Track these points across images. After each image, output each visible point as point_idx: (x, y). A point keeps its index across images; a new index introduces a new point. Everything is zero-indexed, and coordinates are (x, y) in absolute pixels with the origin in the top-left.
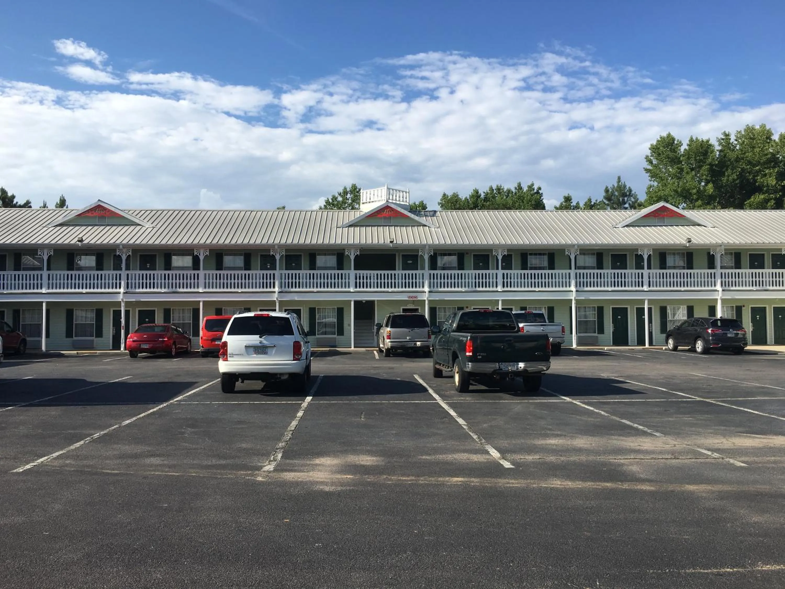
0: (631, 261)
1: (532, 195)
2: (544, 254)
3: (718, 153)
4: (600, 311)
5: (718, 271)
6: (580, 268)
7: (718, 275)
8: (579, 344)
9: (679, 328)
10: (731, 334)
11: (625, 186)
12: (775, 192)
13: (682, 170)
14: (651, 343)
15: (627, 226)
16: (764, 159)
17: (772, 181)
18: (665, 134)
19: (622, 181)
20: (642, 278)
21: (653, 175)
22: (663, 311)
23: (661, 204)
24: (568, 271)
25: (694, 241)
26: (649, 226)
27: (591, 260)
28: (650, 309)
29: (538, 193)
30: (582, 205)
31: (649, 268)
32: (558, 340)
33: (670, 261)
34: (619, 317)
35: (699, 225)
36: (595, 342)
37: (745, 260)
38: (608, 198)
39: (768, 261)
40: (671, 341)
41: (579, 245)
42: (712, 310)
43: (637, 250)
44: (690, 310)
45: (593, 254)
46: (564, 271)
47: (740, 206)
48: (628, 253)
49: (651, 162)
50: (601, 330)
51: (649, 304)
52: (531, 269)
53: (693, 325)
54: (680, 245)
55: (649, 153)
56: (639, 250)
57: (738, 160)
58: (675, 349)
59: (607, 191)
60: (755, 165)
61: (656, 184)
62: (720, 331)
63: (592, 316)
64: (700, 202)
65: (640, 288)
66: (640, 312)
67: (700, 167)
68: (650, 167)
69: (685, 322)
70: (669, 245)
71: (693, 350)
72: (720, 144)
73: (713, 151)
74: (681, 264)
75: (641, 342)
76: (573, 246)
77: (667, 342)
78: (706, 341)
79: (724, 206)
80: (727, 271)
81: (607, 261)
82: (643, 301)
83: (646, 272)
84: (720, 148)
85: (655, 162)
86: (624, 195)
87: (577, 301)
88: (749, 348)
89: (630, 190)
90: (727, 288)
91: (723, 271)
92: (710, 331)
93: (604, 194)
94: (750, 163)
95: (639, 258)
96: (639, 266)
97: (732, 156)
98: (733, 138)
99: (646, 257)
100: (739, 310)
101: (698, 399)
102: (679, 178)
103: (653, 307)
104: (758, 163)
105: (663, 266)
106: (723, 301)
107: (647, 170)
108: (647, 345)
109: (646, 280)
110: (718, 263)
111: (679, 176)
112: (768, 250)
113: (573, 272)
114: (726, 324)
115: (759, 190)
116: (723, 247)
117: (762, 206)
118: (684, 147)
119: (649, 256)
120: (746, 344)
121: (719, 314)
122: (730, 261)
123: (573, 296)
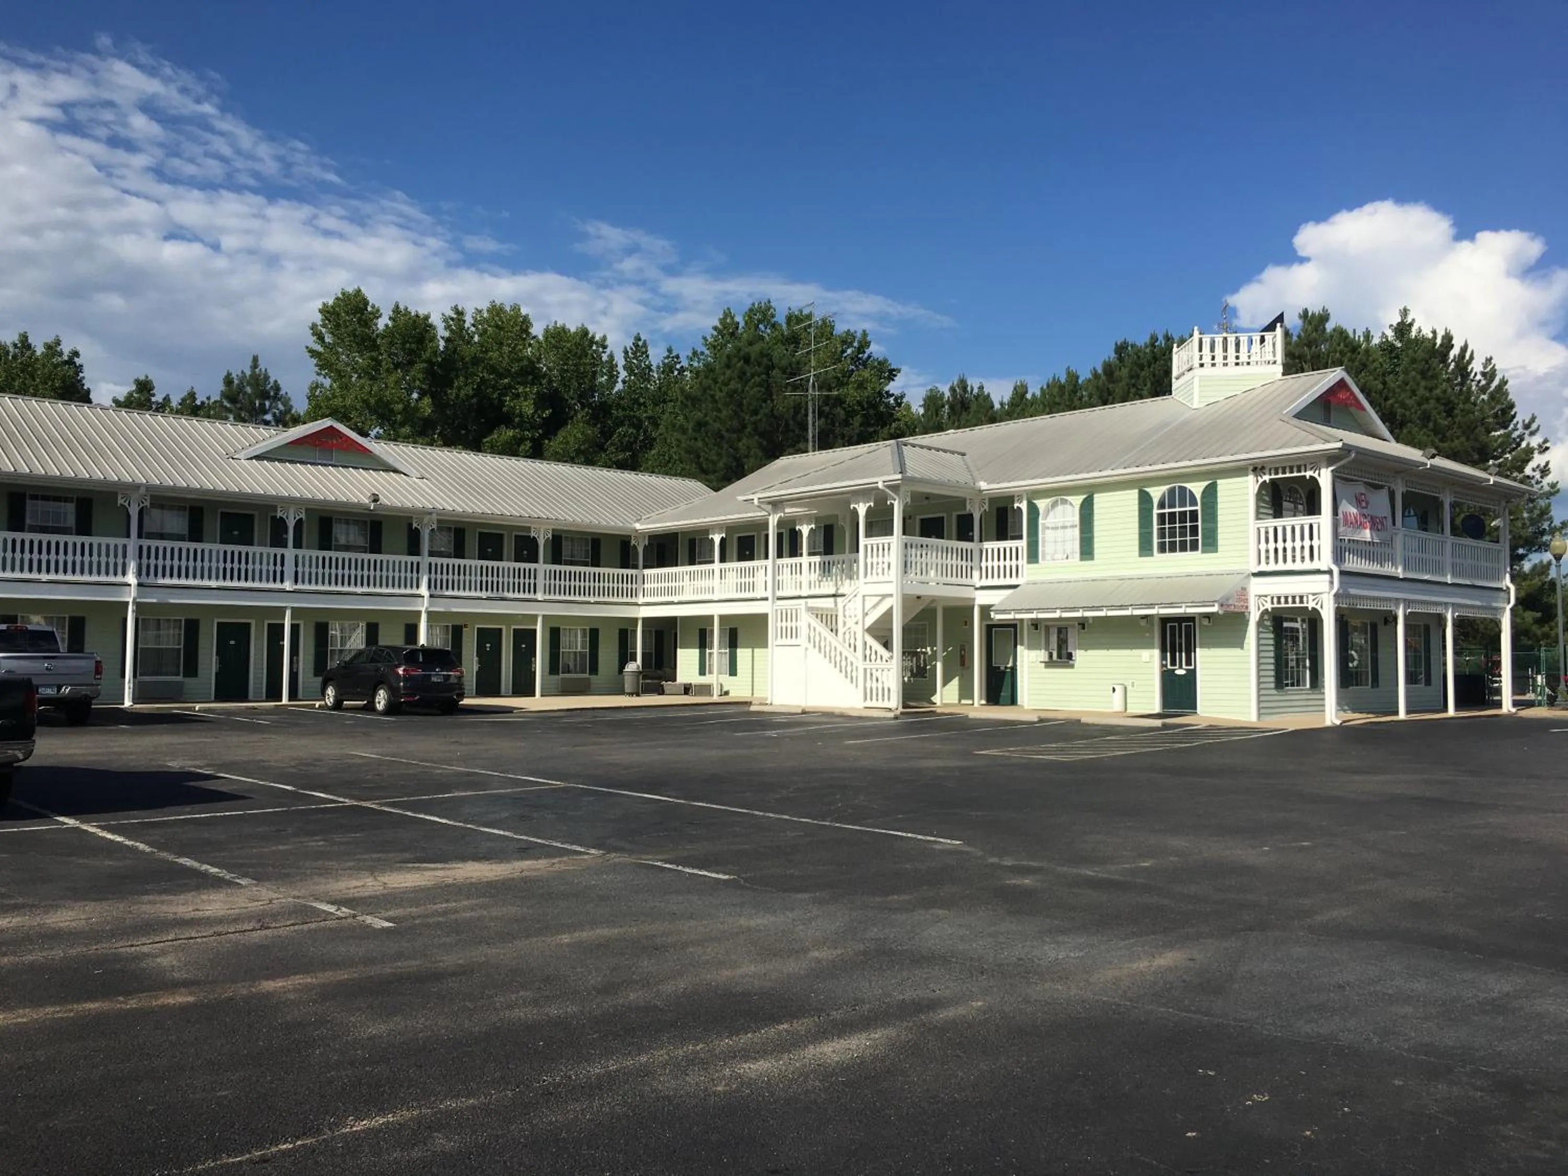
0: (260, 529)
1: (56, 366)
2: (66, 500)
3: (442, 344)
4: (192, 628)
5: (425, 560)
6: (151, 536)
7: (424, 567)
8: (135, 700)
9: (347, 665)
10: (437, 676)
11: (267, 378)
12: (533, 427)
13: (379, 363)
14: (293, 695)
15: (258, 458)
16: (515, 368)
17: (528, 408)
18: (350, 290)
19: (262, 365)
20: (282, 565)
21: (325, 363)
22: (321, 631)
23: (327, 423)
24: (121, 541)
25: (383, 500)
26: (302, 463)
27: (177, 522)
28: (295, 629)
29: (70, 362)
30: (175, 402)
31: (298, 545)
32: (85, 690)
33: (341, 534)
34: (232, 642)
35: (396, 471)
36: (175, 694)
37: (472, 543)
38: (232, 398)
39: (509, 547)
40: (330, 691)
41: (149, 488)
42: (412, 631)
43: (274, 508)
44: (372, 632)
45: (181, 508)
46: (112, 541)
47: (475, 446)
48: (256, 513)
49: (321, 338)
50: (191, 669)
51: (293, 618)
52: (34, 529)
53: (373, 660)
54: (359, 505)
55: (318, 318)
56: (279, 510)
57: (476, 361)
58: (338, 705)
59: (228, 381)
60: (501, 376)
61: (327, 382)
62: (420, 672)
63: (172, 639)
64: (406, 430)
65: (278, 585)
66: (276, 632)
67: (411, 363)
68: (319, 348)
69: (360, 653)
70: (337, 503)
71: (370, 708)
72: (448, 327)
73: (433, 338)
74: (361, 541)
75: (274, 693)
76: (136, 487)
77: (323, 693)
78: (393, 692)
79: (448, 443)
80: (439, 561)
81: (213, 525)
82: (282, 611)
83: (290, 553)
84: (447, 334)
85: (328, 339)
86: (265, 395)
87: (139, 607)
88: (466, 701)
89: (277, 388)
90: (438, 592)
91: (433, 560)
92: (400, 671)
93: (221, 387)
94: (493, 370)
95: (279, 526)
96: (278, 540)
97: (468, 352)
98: (469, 320)
99: (291, 524)
100: (457, 632)
101: (348, 802)
102: (373, 378)
103: (301, 623)
104: (507, 373)
105: (325, 543)
106: (430, 614)
107: (313, 353)
108: (285, 701)
109: (289, 569)
110: (425, 546)
111: (372, 372)
112: (512, 528)
113: (132, 543)
114: (433, 657)
115: (506, 420)
116: (434, 517)
117: (510, 450)
118: (383, 323)
119: (299, 524)
120: (462, 696)
121: (422, 640)
122: (445, 541)
123: (130, 596)
